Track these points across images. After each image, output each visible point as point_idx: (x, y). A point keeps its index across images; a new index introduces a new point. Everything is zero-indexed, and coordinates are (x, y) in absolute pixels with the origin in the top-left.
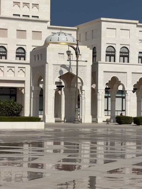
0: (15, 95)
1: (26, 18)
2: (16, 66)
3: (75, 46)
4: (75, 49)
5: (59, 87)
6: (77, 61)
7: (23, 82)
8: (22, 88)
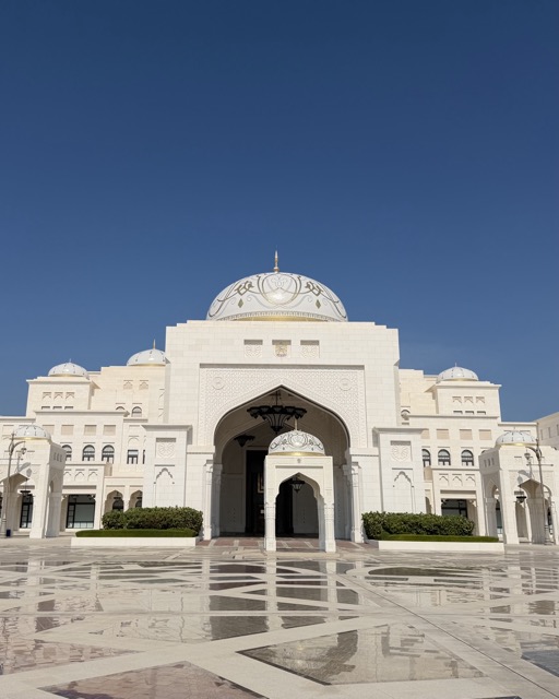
0: (465, 509)
1: (470, 415)
2: (464, 473)
3: (535, 447)
4: (536, 451)
5: (521, 499)
6: (540, 465)
7: (474, 492)
8: (473, 500)
